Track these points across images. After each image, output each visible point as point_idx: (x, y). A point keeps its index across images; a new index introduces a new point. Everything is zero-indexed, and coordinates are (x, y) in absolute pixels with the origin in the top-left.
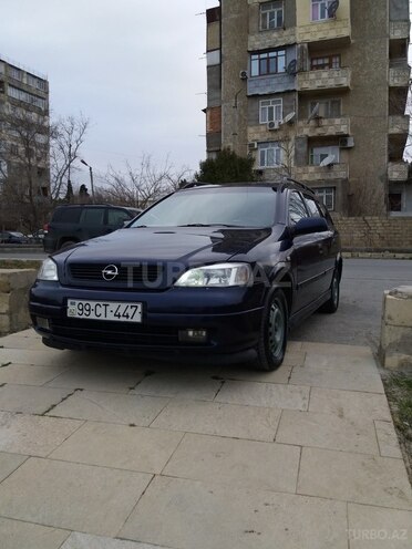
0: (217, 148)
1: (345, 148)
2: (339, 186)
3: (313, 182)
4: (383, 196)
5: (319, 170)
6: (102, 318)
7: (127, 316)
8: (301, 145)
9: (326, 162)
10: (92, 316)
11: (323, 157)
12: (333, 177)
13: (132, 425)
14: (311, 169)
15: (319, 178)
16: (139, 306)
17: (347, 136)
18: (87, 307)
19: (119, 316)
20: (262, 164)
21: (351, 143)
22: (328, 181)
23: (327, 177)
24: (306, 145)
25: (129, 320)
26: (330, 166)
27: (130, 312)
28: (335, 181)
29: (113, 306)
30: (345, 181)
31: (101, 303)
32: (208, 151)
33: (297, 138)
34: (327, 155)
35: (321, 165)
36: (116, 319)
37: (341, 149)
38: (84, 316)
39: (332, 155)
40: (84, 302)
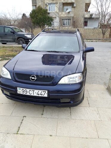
0: (35, 5)
1: (73, 7)
2: (71, 19)
3: (64, 17)
4: (83, 22)
5: (66, 13)
6: (32, 95)
7: (42, 95)
8: (61, 5)
9: (68, 11)
10: (28, 94)
11: (67, 9)
12: (70, 16)
13: (51, 136)
14: (64, 13)
15: (66, 16)
16: (47, 92)
17: (74, 3)
18: (26, 91)
19: (39, 94)
20: (50, 11)
21: (75, 6)
22: (68, 17)
23: (68, 16)
24: (62, 5)
25: (43, 96)
26: (69, 12)
27: (43, 93)
28: (70, 17)
29: (36, 91)
30: (73, 17)
31: (31, 90)
32: (33, 6)
33: (59, 3)
34: (68, 9)
35: (67, 12)
36: (38, 95)
37: (72, 7)
38: (24, 94)
39: (70, 9)
40: (24, 89)
